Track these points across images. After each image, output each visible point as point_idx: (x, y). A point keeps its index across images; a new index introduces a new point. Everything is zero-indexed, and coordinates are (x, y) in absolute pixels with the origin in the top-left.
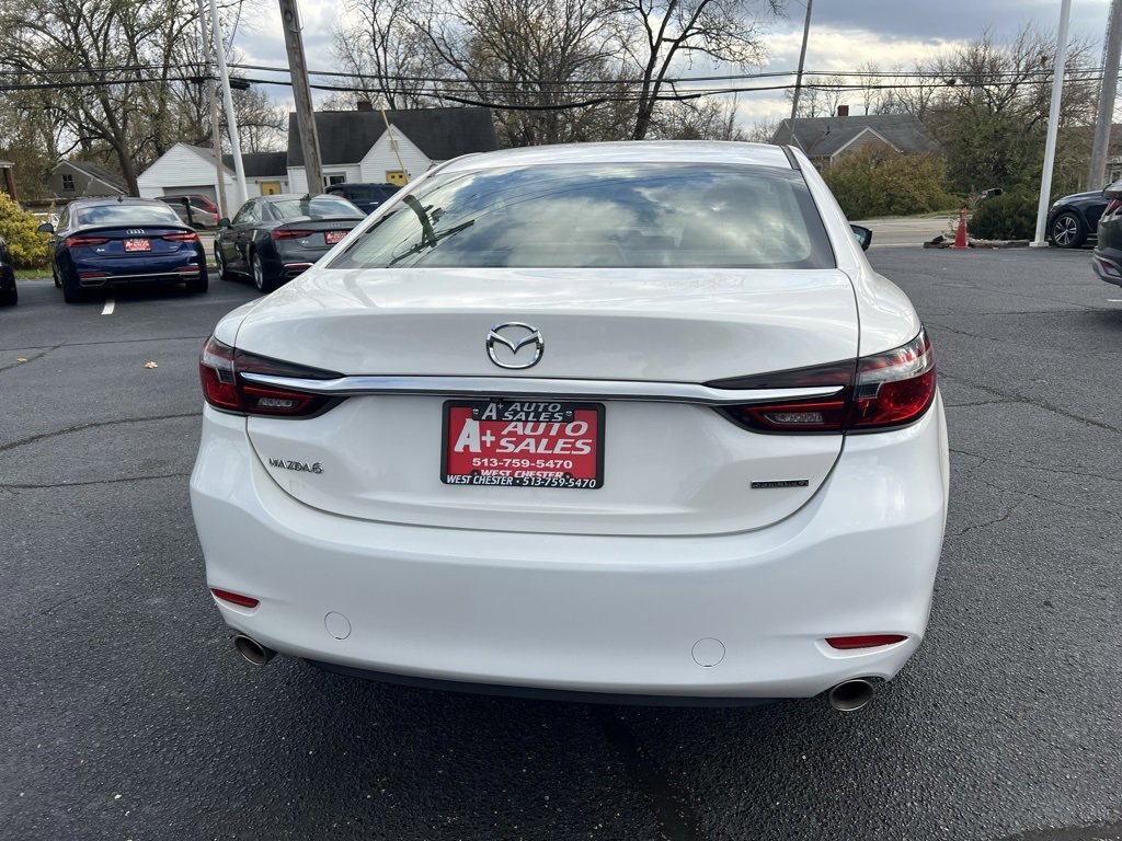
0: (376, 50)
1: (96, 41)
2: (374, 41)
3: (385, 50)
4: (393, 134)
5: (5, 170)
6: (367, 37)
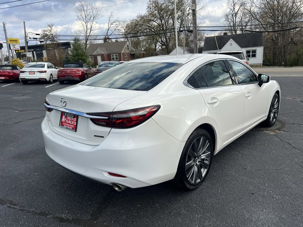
0: (233, 18)
1: (165, 23)
2: (233, 16)
3: (236, 18)
4: (231, 41)
5: (144, 54)
6: (231, 15)
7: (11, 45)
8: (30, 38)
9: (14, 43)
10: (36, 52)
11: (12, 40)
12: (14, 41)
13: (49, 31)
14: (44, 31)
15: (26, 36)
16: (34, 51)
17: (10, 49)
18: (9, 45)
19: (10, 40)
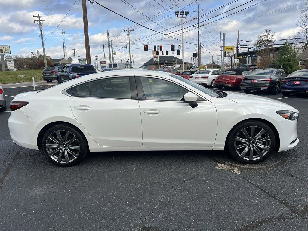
7: (226, 52)
8: (241, 46)
9: (229, 51)
10: (251, 57)
11: (228, 48)
12: (230, 48)
13: (265, 37)
14: (261, 37)
15: (238, 44)
16: (250, 56)
17: (225, 56)
18: (225, 52)
19: (227, 48)
